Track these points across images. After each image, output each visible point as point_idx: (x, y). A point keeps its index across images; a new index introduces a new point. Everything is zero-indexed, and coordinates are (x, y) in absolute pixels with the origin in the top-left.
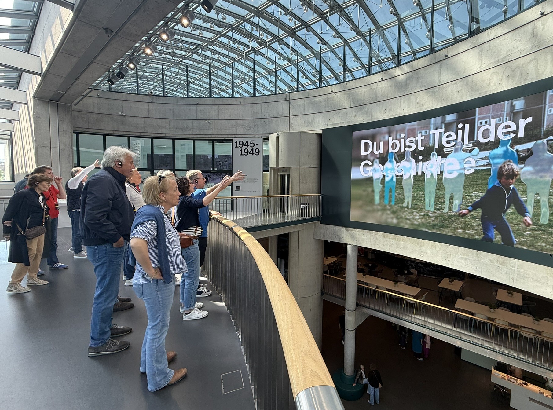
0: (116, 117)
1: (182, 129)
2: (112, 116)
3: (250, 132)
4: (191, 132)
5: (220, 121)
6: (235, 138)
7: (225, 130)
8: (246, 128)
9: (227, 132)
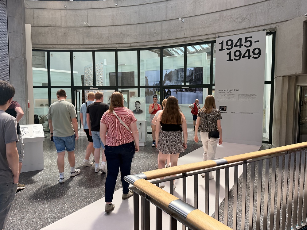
0: (81, 29)
1: (149, 35)
2: (78, 29)
3: (243, 25)
4: (159, 38)
5: (197, 17)
6: (219, 37)
7: (204, 28)
8: (237, 20)
9: (207, 31)
